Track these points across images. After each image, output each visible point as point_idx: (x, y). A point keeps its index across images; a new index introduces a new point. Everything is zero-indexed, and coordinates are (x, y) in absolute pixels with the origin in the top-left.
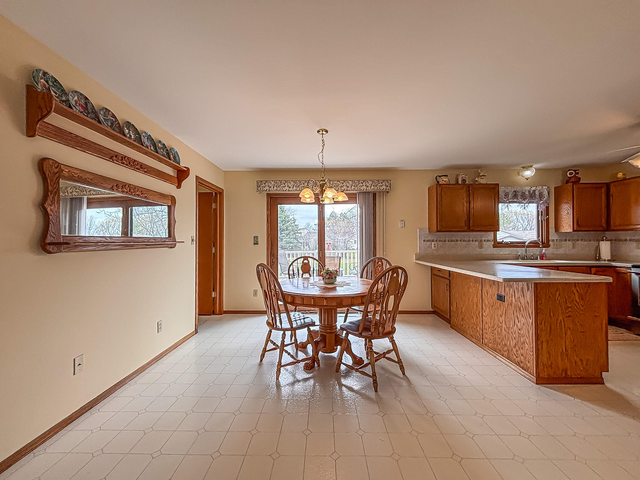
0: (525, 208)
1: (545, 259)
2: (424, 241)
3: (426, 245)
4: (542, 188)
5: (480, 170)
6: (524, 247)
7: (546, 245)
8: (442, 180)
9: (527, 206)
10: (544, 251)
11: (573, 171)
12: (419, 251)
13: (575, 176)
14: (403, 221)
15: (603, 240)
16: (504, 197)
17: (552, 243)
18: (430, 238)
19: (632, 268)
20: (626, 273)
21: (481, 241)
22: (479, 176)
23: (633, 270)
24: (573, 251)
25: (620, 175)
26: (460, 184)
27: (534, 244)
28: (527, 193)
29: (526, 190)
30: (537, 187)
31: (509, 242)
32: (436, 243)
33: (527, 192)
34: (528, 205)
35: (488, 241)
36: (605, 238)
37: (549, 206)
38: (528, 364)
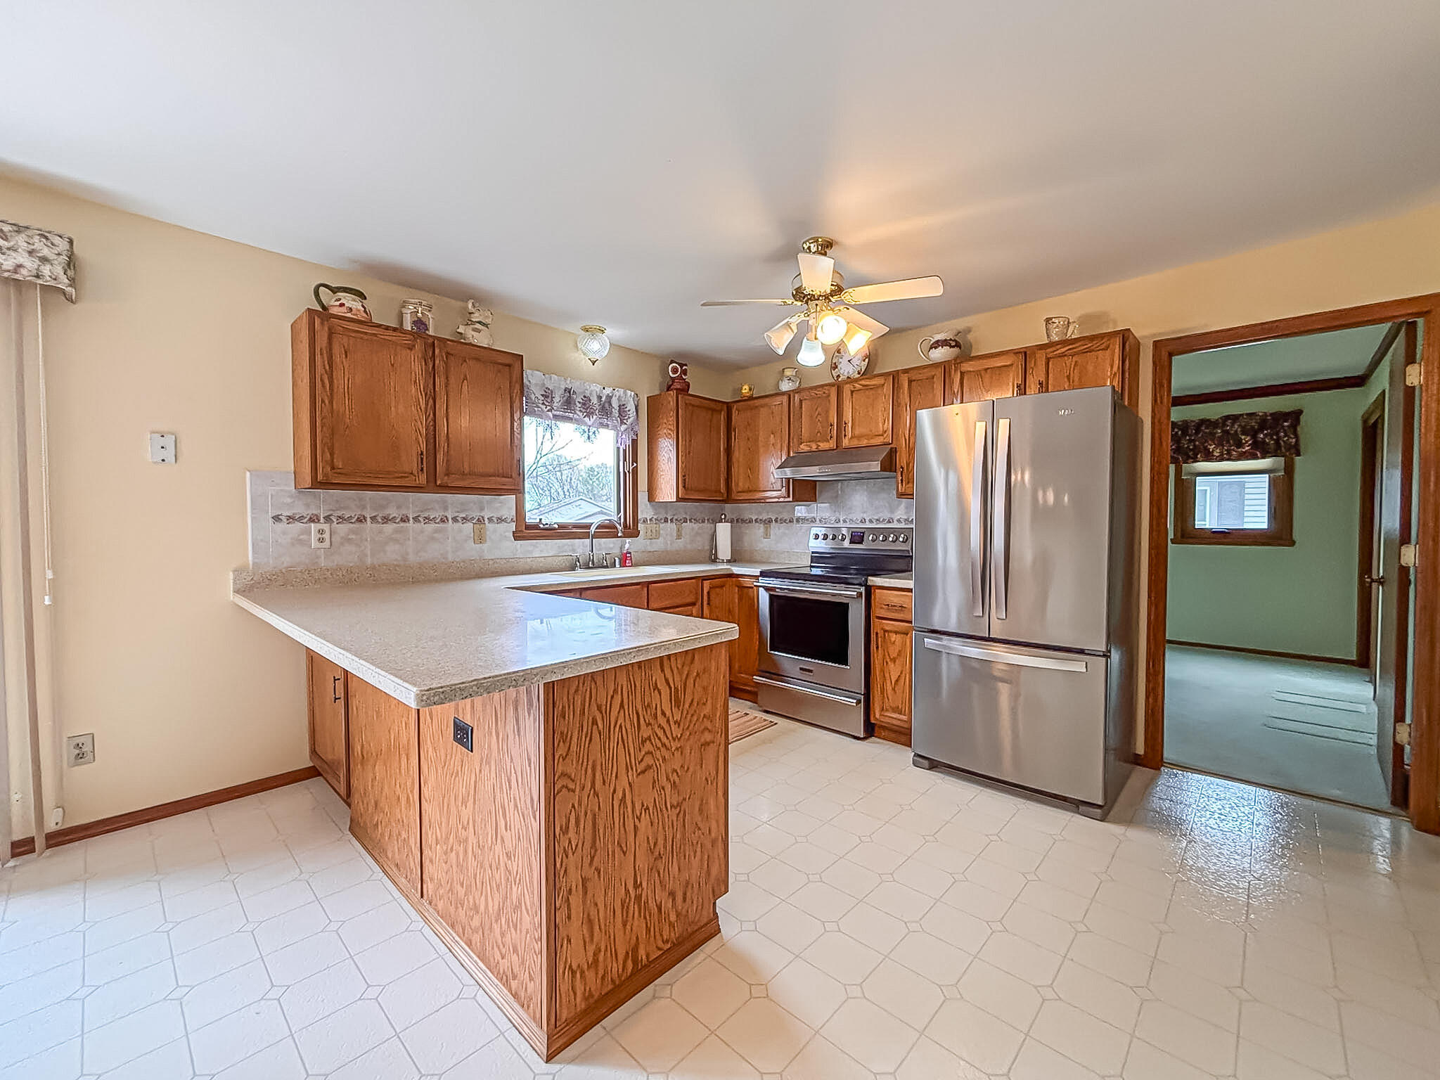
0: (589, 438)
1: (630, 564)
2: (277, 518)
3: (284, 533)
4: (625, 393)
5: (470, 306)
6: (586, 536)
7: (631, 531)
8: (338, 303)
9: (594, 433)
10: (627, 546)
11: (677, 365)
12: (254, 558)
13: (680, 378)
14: (169, 441)
15: (721, 521)
16: (541, 402)
17: (642, 525)
18: (299, 509)
19: (760, 578)
20: (752, 588)
21: (480, 521)
22: (469, 323)
23: (763, 581)
24: (680, 544)
25: (745, 390)
26: (406, 332)
27: (607, 530)
28: (594, 400)
29: (592, 391)
30: (614, 390)
31: (555, 523)
32: (326, 527)
33: (596, 397)
34: (596, 432)
35: (500, 520)
36: (723, 517)
37: (637, 440)
38: (528, 983)
